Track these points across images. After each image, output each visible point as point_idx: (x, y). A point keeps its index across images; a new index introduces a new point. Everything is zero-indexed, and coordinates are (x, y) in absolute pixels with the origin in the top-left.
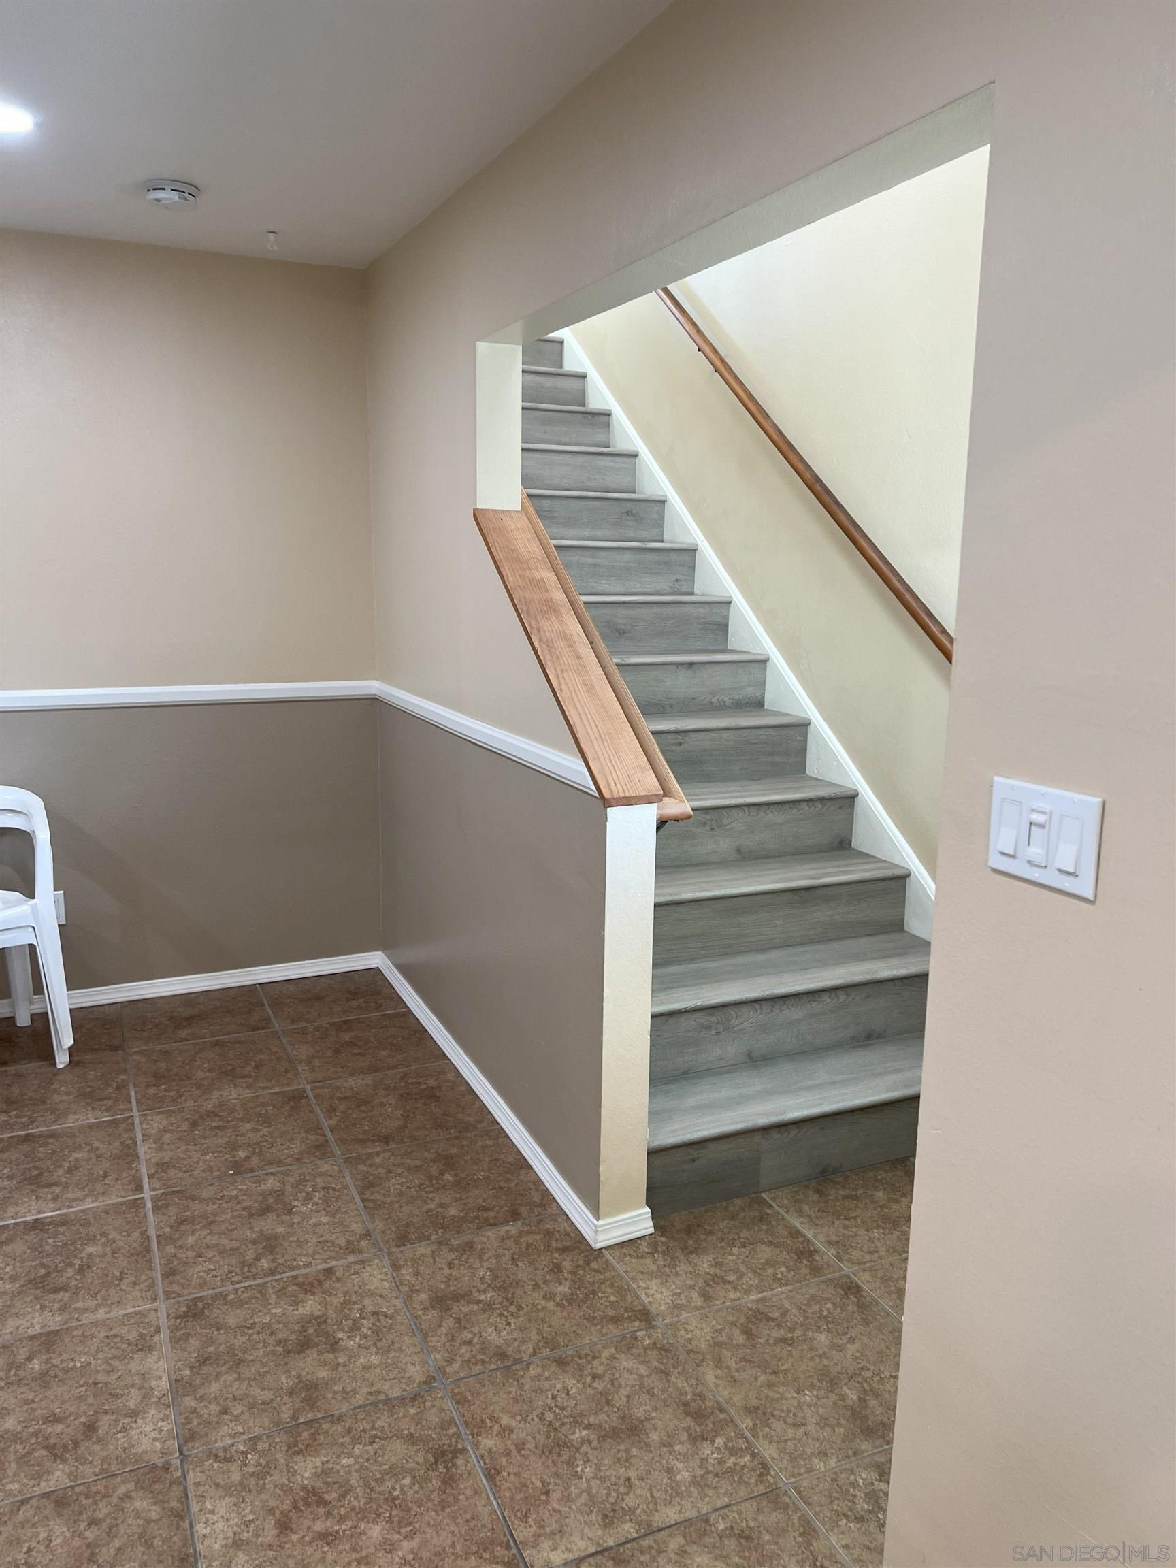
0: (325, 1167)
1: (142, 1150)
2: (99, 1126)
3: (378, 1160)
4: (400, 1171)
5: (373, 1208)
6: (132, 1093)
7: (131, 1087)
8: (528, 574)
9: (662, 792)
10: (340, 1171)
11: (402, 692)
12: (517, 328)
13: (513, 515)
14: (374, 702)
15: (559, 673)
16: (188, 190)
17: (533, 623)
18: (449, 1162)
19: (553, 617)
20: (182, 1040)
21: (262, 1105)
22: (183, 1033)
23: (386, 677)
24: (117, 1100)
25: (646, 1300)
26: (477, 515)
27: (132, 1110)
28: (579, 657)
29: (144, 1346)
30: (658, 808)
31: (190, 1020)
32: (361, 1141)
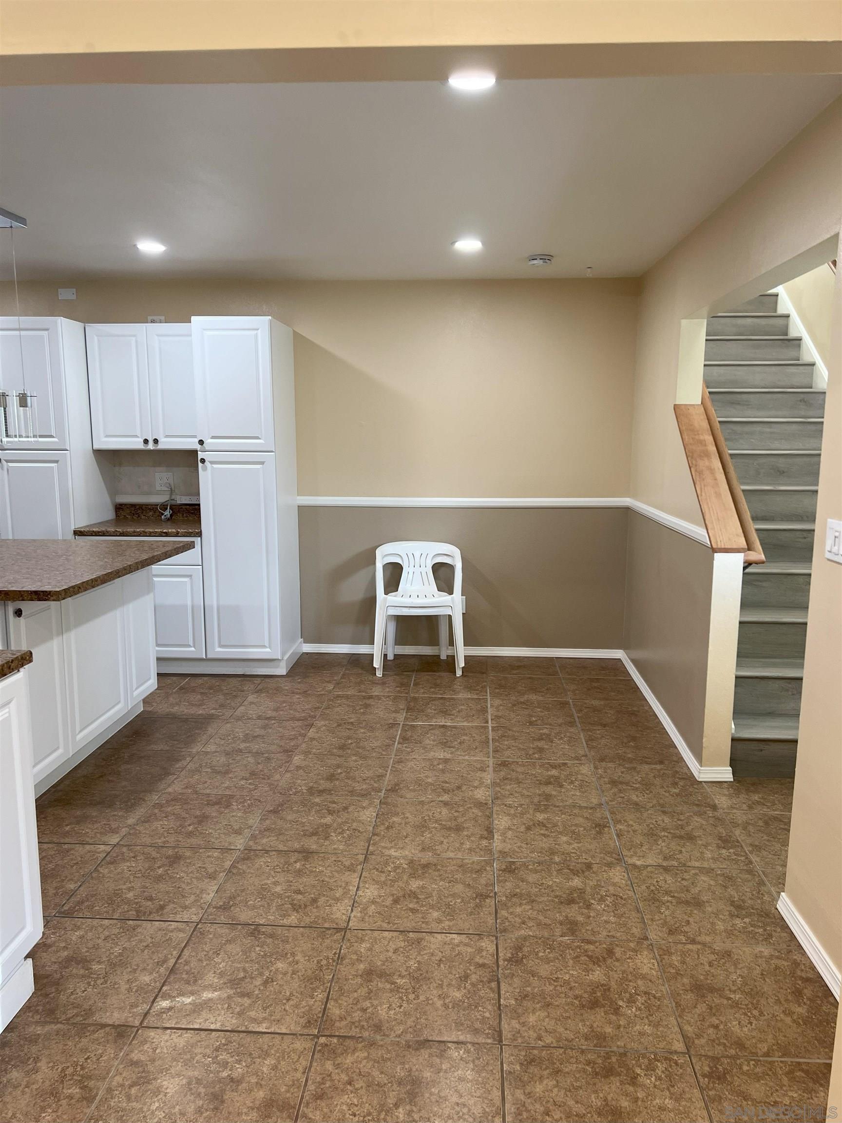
0: (572, 730)
1: (489, 710)
2: (472, 699)
3: (598, 732)
4: (608, 737)
5: (590, 748)
6: (488, 690)
7: (488, 688)
8: (697, 437)
9: (746, 547)
10: (579, 732)
11: (640, 503)
12: (705, 311)
13: (696, 406)
14: (627, 509)
15: (703, 487)
16: (546, 258)
17: (694, 462)
18: (634, 739)
19: (706, 459)
20: (514, 674)
21: (547, 703)
22: (515, 672)
23: (634, 496)
24: (481, 691)
25: (717, 801)
26: (676, 407)
27: (487, 696)
28: (716, 479)
29: (483, 770)
30: (745, 556)
31: (519, 667)
32: (590, 724)
